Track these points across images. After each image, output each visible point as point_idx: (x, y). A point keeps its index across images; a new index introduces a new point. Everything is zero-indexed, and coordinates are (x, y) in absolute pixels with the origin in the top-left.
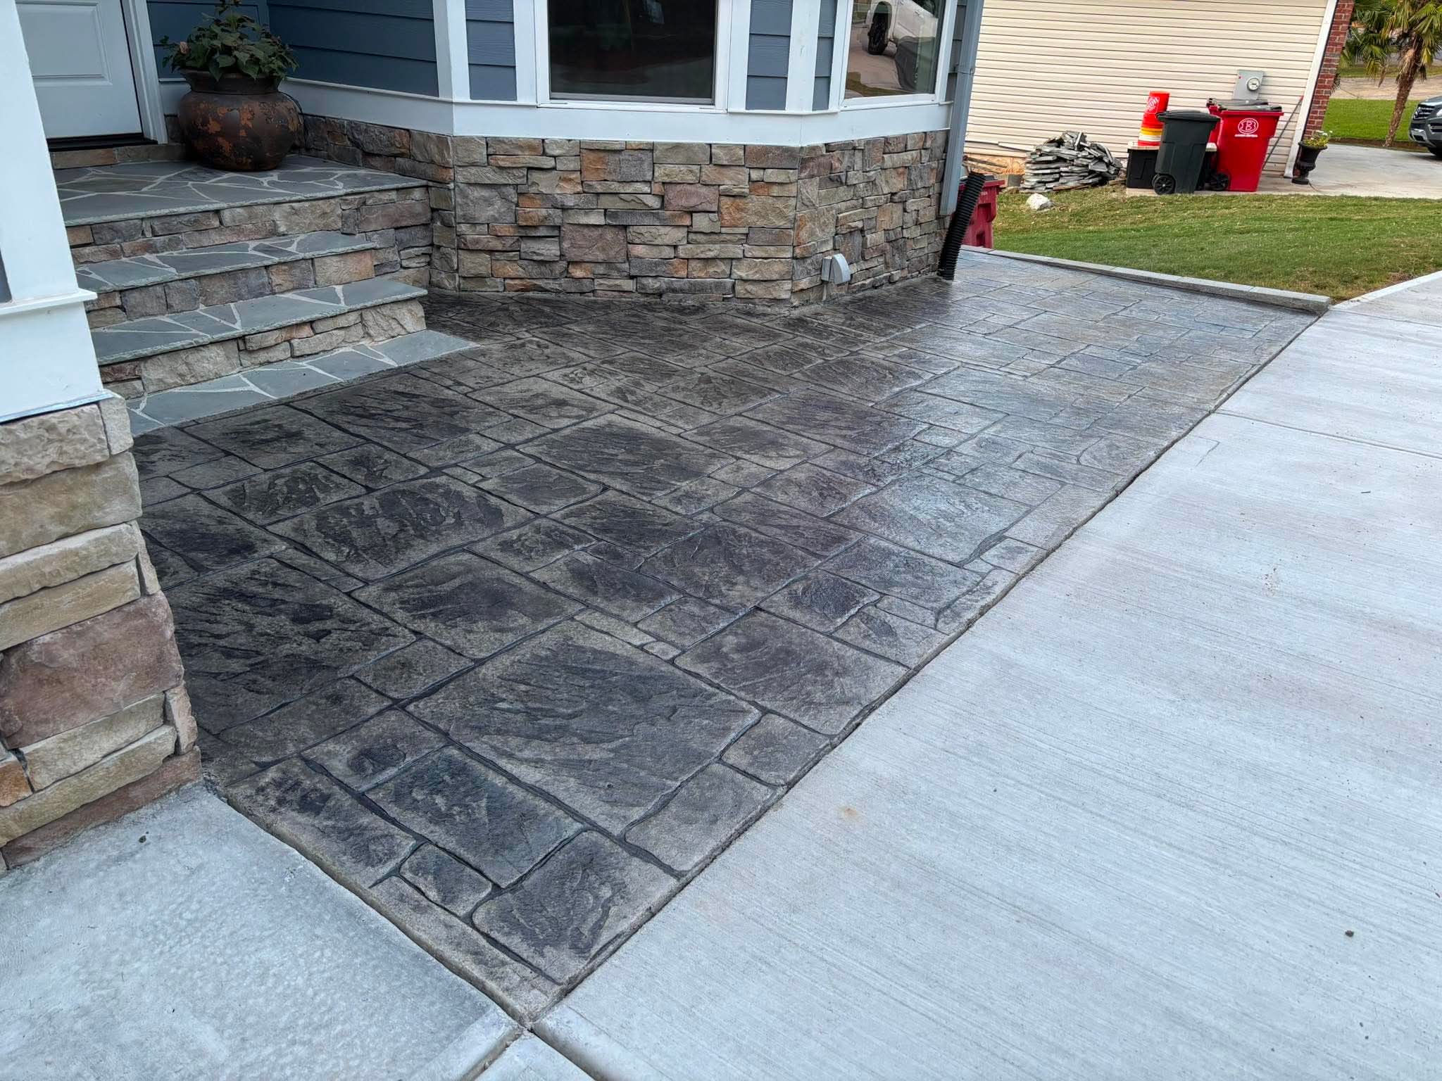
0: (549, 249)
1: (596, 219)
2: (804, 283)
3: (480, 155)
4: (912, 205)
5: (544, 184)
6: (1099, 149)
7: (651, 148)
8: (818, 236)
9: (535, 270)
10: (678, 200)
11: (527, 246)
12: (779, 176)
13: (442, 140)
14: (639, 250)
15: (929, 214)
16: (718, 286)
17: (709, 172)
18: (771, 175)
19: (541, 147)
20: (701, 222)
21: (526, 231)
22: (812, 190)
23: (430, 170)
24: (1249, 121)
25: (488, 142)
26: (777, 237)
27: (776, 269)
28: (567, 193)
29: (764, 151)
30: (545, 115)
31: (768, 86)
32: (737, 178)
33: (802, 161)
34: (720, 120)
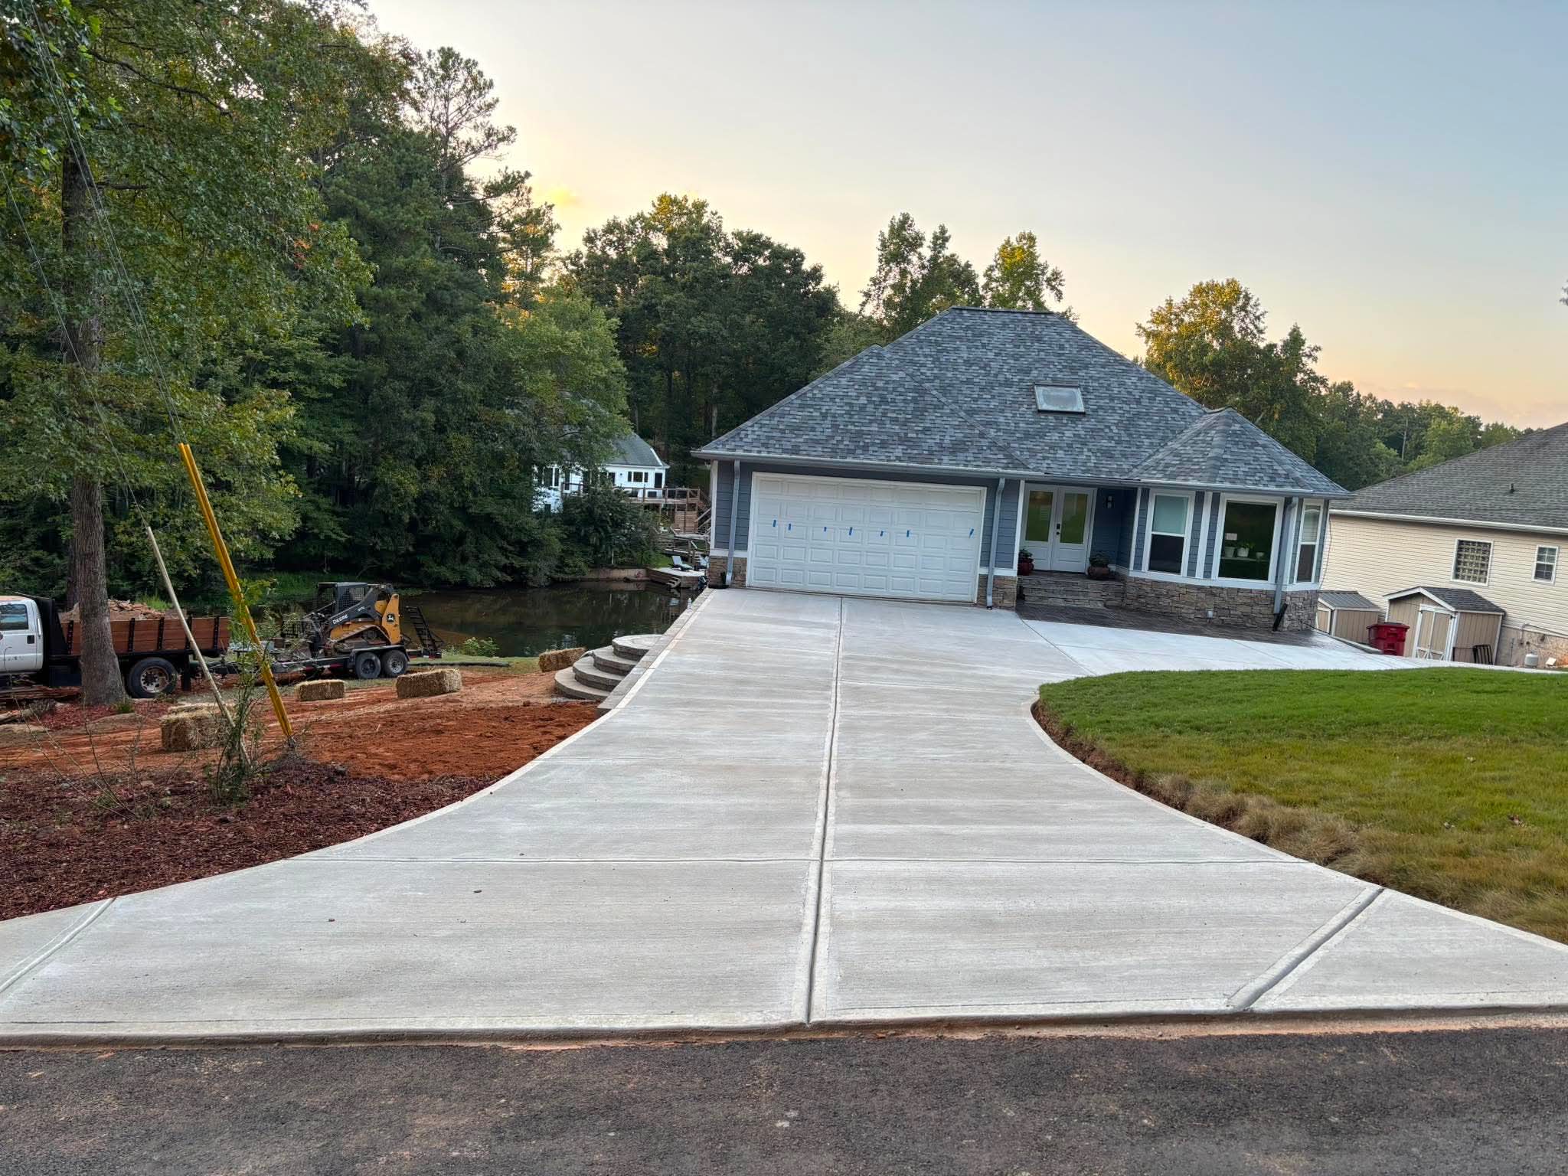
0: (1143, 600)
1: (1154, 595)
4: (1255, 608)
5: (1144, 588)
7: (1166, 582)
8: (1206, 606)
10: (1170, 593)
12: (1193, 591)
13: (1127, 577)
14: (1161, 603)
15: (1268, 612)
18: (1190, 590)
19: (1144, 580)
20: (1175, 599)
21: (1139, 596)
22: (1202, 595)
25: (1135, 578)
26: (1191, 604)
28: (1148, 589)
29: (1191, 585)
30: (1146, 574)
31: (1191, 572)
32: (1183, 591)
33: (1200, 588)
34: (1181, 578)
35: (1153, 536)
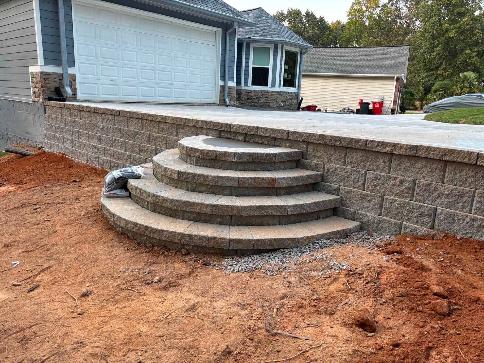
0: (250, 101)
1: (255, 98)
2: (278, 106)
3: (244, 91)
4: (293, 100)
5: (250, 94)
6: (352, 110)
7: (261, 91)
8: (280, 101)
9: (248, 103)
10: (264, 96)
11: (248, 101)
12: (275, 94)
13: (241, 90)
14: (259, 101)
15: (296, 102)
16: (268, 105)
17: (267, 94)
18: (274, 94)
19: (250, 90)
20: (266, 99)
21: (248, 99)
22: (278, 96)
23: (239, 93)
24: (377, 104)
25: (245, 90)
26: (274, 100)
27: (274, 104)
28: (252, 95)
29: (273, 91)
30: (251, 87)
31: (273, 85)
32: (270, 94)
33: (277, 92)
34: (268, 88)
35: (253, 68)
